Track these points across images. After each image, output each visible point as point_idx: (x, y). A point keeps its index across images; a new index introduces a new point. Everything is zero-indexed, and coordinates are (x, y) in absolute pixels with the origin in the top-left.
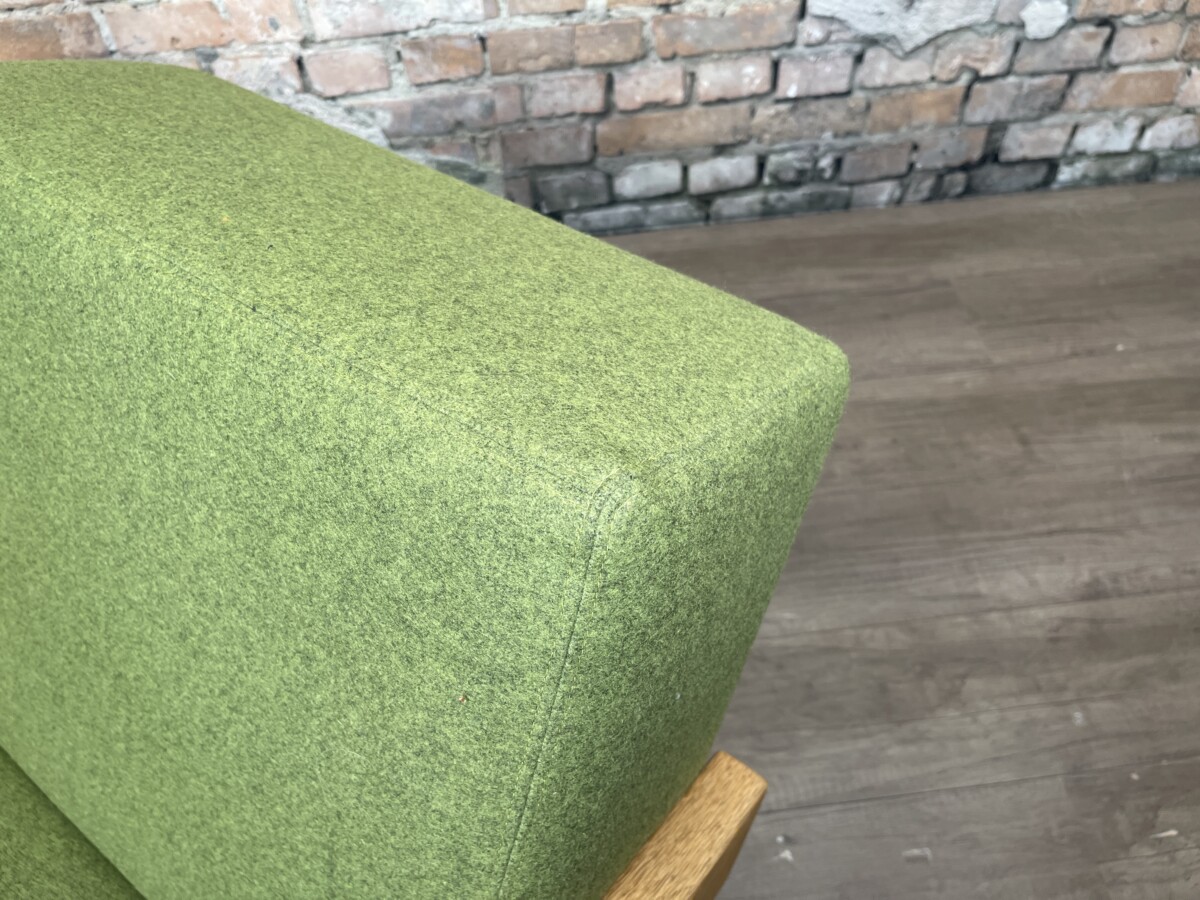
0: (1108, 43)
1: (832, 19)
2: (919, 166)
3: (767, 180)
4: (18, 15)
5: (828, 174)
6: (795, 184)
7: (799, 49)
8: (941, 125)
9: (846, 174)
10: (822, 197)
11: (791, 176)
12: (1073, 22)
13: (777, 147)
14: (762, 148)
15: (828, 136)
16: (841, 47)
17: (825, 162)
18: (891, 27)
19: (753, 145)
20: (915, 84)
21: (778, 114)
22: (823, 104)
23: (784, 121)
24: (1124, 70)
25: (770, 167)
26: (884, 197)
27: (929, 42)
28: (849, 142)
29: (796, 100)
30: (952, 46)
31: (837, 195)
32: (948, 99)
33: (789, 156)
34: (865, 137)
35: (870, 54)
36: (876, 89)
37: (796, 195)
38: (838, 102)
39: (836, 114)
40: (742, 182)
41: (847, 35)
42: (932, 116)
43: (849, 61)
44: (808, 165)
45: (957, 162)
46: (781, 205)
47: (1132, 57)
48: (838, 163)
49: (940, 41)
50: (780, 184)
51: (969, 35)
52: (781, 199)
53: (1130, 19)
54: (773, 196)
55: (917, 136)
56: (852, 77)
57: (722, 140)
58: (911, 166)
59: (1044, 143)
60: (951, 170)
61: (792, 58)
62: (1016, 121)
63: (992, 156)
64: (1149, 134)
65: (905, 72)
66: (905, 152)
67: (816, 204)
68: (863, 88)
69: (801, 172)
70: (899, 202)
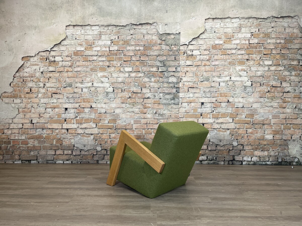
0: (243, 147)
1: (213, 142)
2: (226, 160)
3: (208, 160)
4: (139, 134)
5: (215, 160)
6: (211, 161)
7: (210, 145)
8: (227, 155)
9: (217, 160)
10: (215, 162)
11: (211, 159)
12: (238, 145)
13: (209, 155)
14: (207, 155)
15: (214, 155)
16: (214, 145)
17: (214, 158)
18: (219, 144)
19: (206, 155)
20: (223, 150)
21: (208, 152)
22: (213, 151)
23: (209, 153)
24: (246, 150)
25: (208, 158)
26: (222, 164)
27: (223, 145)
28: (217, 156)
29: (210, 150)
30: (226, 146)
31: (216, 162)
32: (227, 152)
33: (210, 157)
34: (219, 156)
35: (217, 146)
36: (219, 150)
37: (212, 162)
38: (215, 151)
39: (215, 152)
40: (205, 160)
41: (215, 144)
42: (226, 154)
43: (215, 147)
44: (213, 158)
45: (230, 160)
46: (210, 163)
47: (247, 149)
48: (216, 158)
49: (225, 145)
50: (210, 160)
51: (227, 145)
52: (210, 162)
53: (245, 145)
54: (209, 162)
55: (225, 156)
56: (216, 148)
57: (202, 154)
58: (225, 160)
59: (240, 159)
60: (230, 161)
61: (209, 146)
62: (235, 155)
63: (234, 160)
64: (252, 159)
65: (222, 148)
66: (224, 158)
67: (214, 163)
68: (217, 150)
69: (212, 159)
70: (224, 164)
